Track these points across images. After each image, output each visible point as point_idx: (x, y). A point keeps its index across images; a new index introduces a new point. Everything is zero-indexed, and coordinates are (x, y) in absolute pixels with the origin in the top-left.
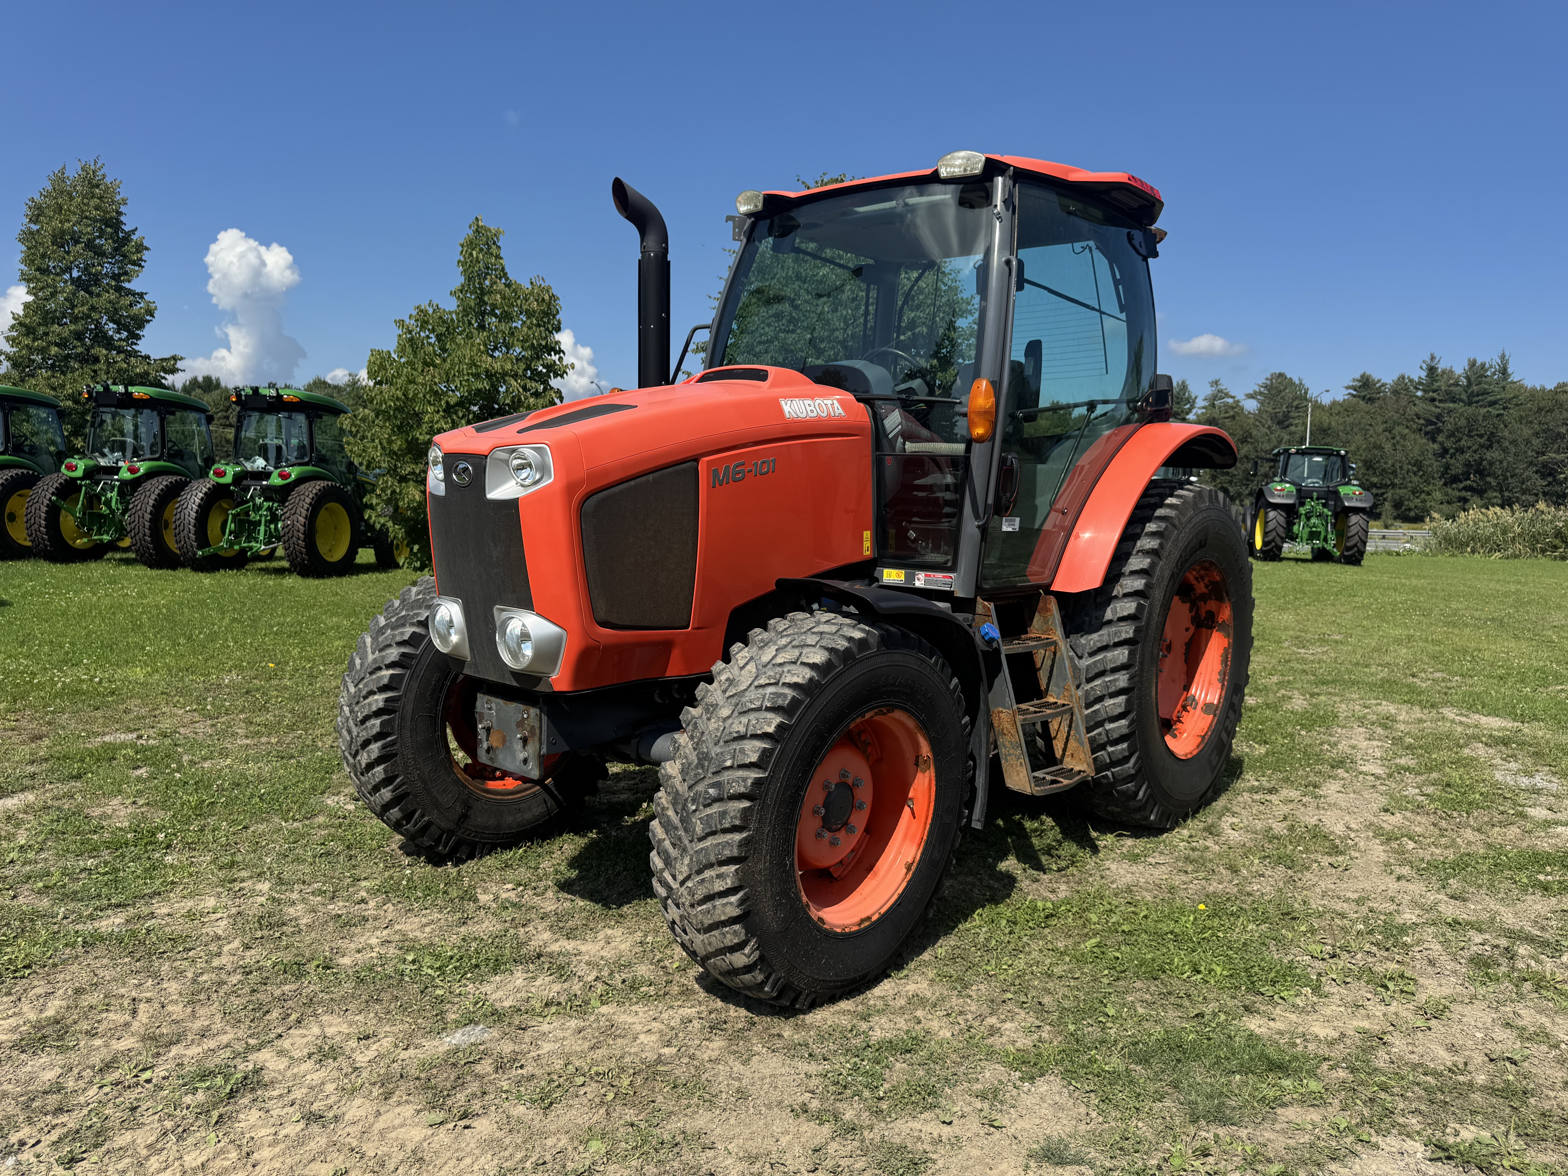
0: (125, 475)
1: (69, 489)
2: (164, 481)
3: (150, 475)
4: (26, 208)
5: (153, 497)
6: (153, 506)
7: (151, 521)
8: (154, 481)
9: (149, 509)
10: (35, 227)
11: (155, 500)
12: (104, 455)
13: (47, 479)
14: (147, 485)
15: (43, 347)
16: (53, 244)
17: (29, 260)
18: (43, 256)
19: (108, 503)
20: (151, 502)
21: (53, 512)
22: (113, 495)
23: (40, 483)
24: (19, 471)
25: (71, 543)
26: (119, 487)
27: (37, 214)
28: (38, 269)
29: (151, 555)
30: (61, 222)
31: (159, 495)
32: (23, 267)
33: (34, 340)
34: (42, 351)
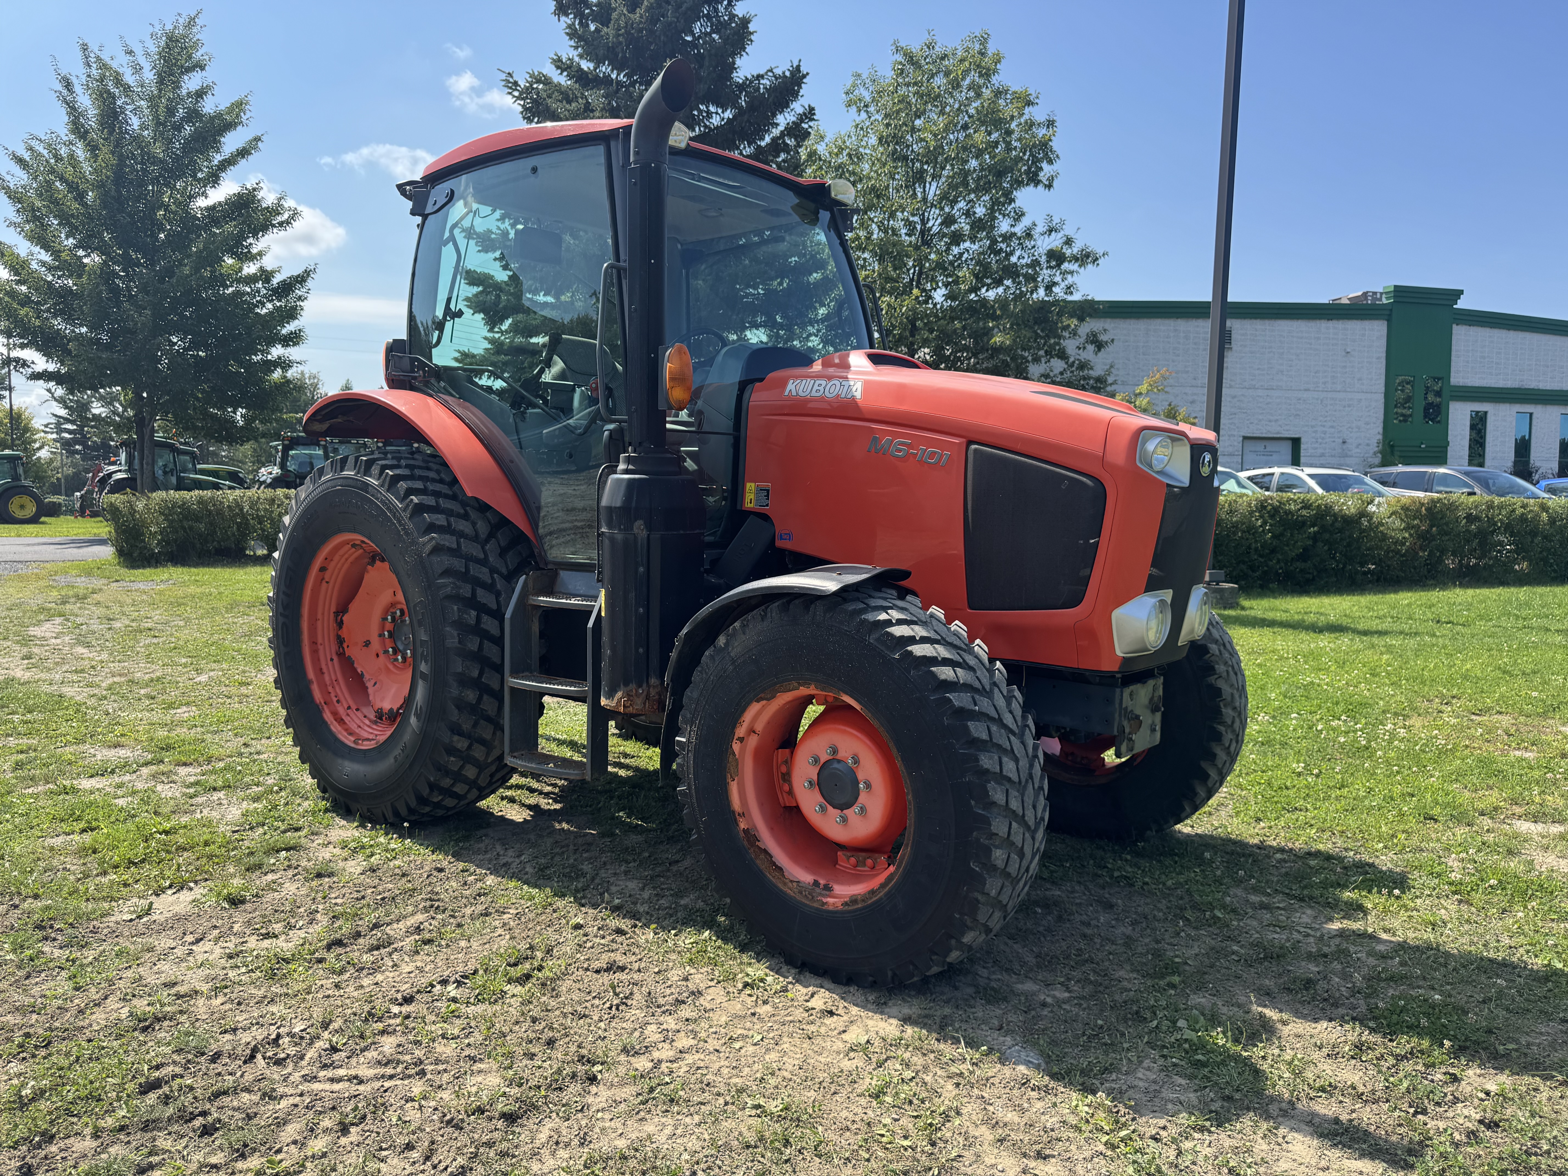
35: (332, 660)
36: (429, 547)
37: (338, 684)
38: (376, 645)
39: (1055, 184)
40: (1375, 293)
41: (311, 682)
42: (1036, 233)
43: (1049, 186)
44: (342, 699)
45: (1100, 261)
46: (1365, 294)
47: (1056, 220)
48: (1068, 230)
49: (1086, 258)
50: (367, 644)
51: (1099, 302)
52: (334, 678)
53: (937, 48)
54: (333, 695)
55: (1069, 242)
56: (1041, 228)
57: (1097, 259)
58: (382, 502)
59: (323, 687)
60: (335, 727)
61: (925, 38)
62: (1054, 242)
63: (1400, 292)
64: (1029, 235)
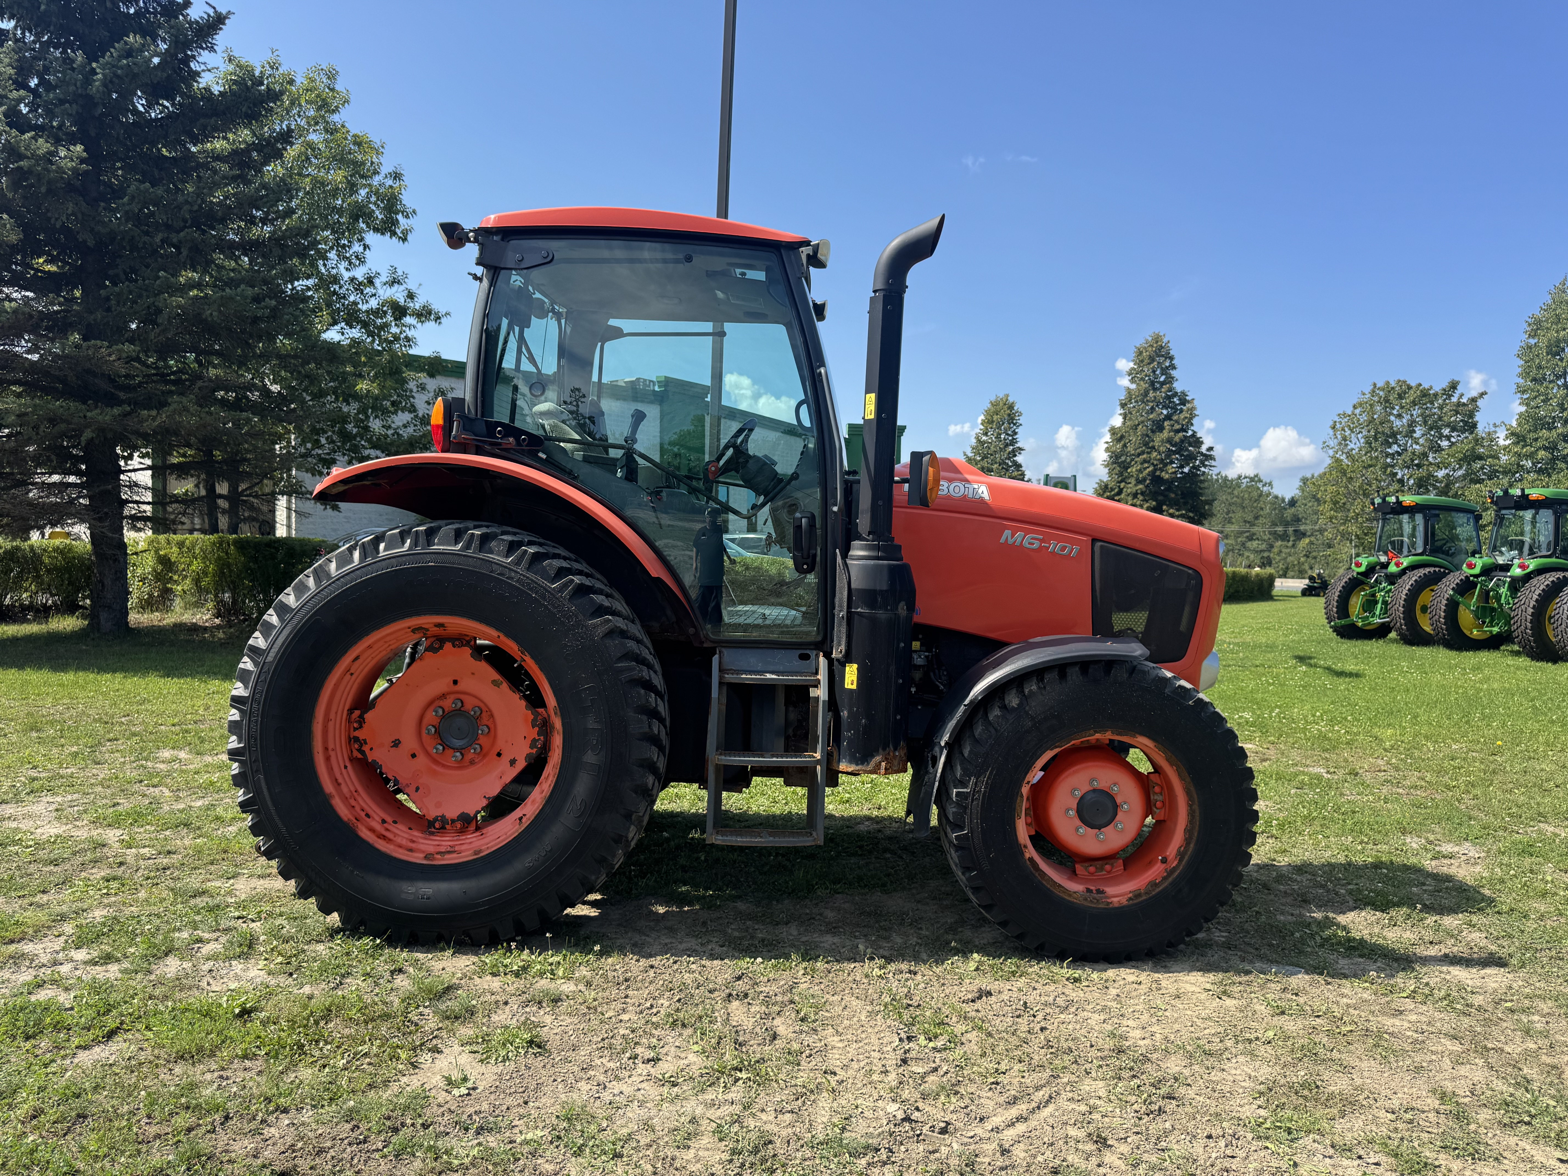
0: (1516, 571)
1: (1466, 587)
2: (1552, 577)
3: (1541, 571)
4: (1525, 325)
5: (1538, 592)
6: (1537, 601)
7: (1533, 615)
8: (1541, 578)
9: (1532, 603)
10: (1532, 341)
11: (1539, 595)
12: (1502, 553)
13: (1450, 577)
14: (1534, 581)
15: (1532, 453)
16: (1548, 354)
17: (1525, 374)
18: (1540, 367)
19: (1498, 597)
20: (1535, 597)
21: (1452, 607)
22: (1503, 591)
23: (1444, 580)
24: (1432, 569)
25: (1467, 633)
26: (1510, 583)
27: (1536, 327)
28: (1534, 380)
29: (1532, 648)
30: (1557, 332)
31: (1543, 590)
32: (1521, 381)
33: (1523, 447)
34: (1531, 456)
35: (346, 767)
36: (601, 631)
37: (359, 794)
38: (410, 742)
39: (409, 238)
40: (645, 380)
41: (331, 796)
42: (377, 282)
43: (404, 239)
44: (371, 813)
45: (443, 320)
46: (638, 379)
47: (400, 273)
48: (411, 284)
49: (425, 314)
50: (396, 744)
51: (446, 361)
52: (353, 789)
53: (281, 71)
54: (358, 808)
55: (411, 296)
56: (384, 278)
57: (439, 318)
58: (517, 581)
59: (345, 799)
60: (381, 845)
61: (269, 56)
62: (398, 294)
63: (668, 382)
64: (370, 281)
